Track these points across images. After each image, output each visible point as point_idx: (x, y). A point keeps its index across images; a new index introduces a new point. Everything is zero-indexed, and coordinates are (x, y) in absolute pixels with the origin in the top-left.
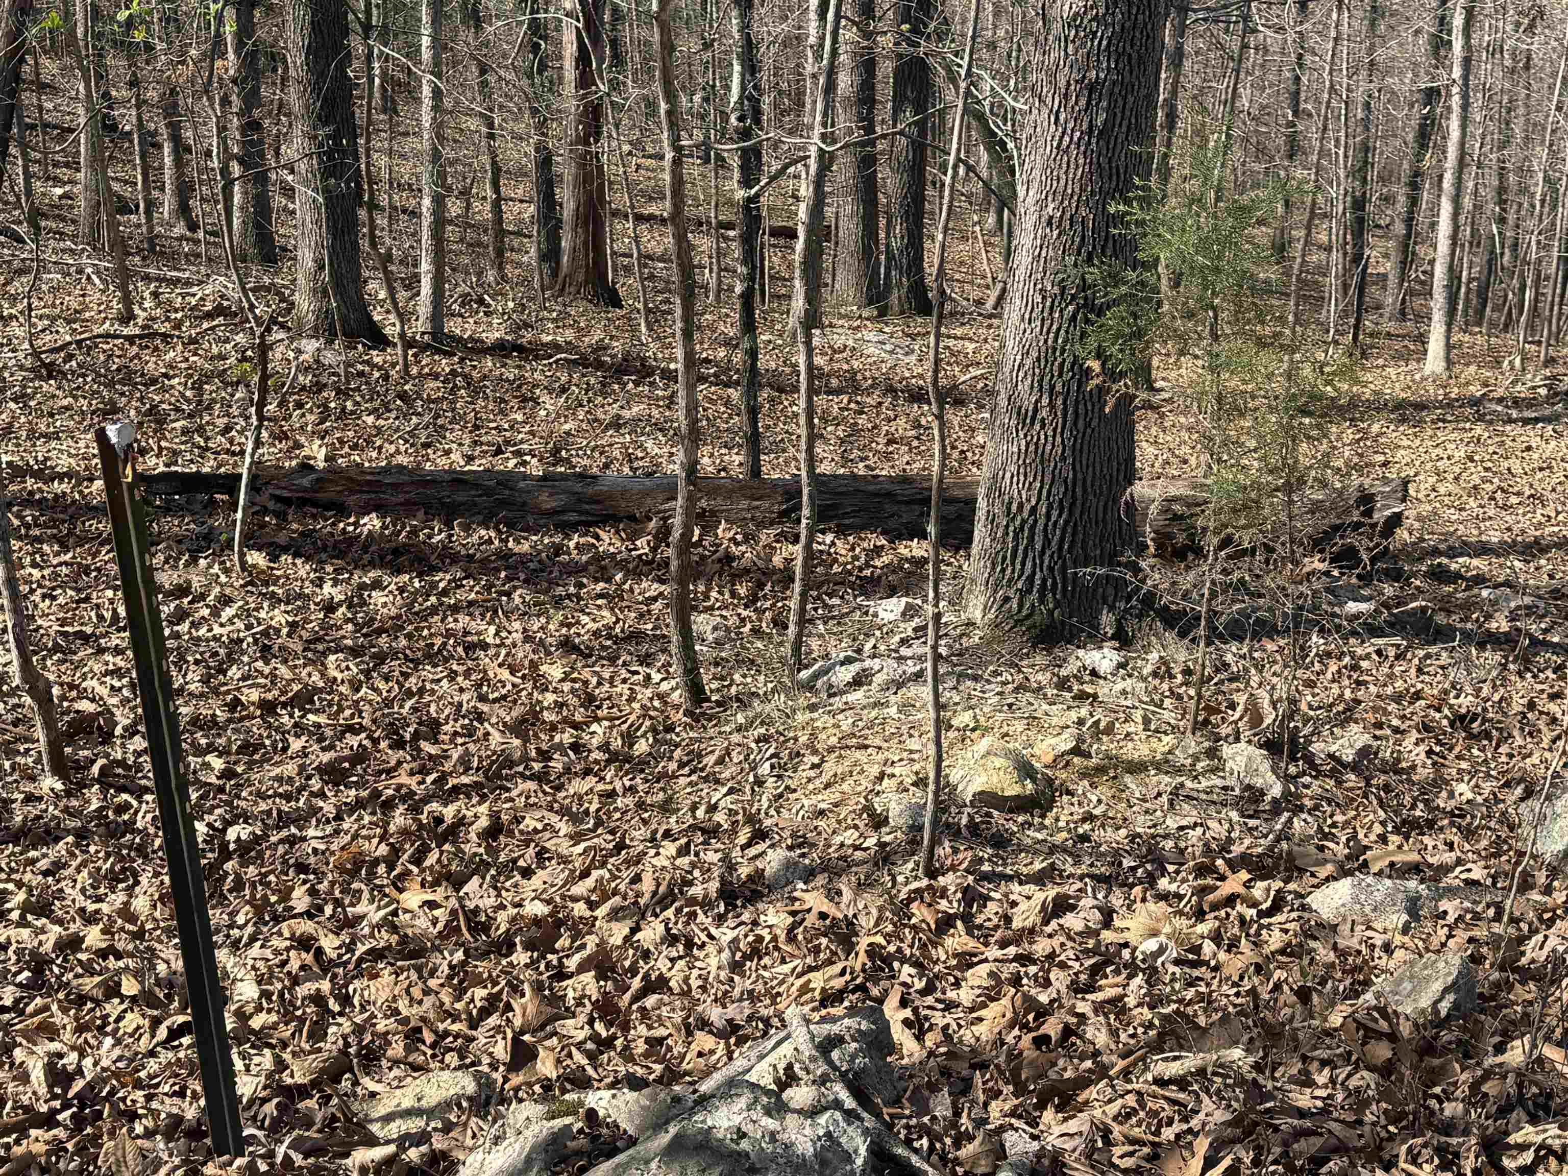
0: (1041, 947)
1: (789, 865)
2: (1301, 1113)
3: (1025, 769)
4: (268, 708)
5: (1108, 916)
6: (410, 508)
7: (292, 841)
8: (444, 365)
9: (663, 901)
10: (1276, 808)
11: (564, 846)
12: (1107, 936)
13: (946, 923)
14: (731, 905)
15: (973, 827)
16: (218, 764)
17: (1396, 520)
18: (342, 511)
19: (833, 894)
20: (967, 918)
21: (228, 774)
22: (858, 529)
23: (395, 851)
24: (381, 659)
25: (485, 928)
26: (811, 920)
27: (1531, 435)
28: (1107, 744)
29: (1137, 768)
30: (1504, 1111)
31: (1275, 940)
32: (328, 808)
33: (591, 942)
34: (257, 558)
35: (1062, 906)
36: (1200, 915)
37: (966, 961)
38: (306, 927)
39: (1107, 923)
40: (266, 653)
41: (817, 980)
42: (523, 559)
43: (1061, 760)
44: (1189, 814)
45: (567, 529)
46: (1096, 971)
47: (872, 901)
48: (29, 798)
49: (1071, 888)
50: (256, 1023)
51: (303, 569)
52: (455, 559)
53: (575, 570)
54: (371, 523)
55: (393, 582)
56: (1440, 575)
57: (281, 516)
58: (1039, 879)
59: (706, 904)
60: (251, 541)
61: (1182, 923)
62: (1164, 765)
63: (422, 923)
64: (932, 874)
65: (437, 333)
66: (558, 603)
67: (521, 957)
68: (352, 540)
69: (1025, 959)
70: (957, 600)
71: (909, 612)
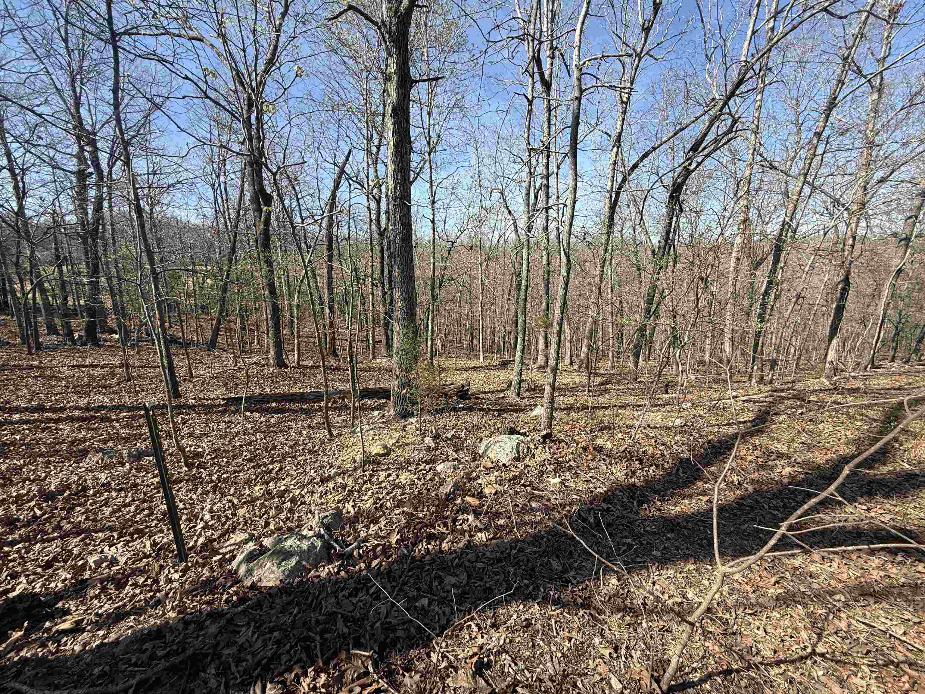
0: (383, 485)
1: (335, 473)
2: (420, 518)
3: (385, 447)
4: (241, 446)
5: (398, 476)
6: (282, 401)
7: (236, 477)
8: (299, 371)
9: (309, 484)
10: (433, 449)
11: (293, 472)
12: (397, 481)
13: (365, 482)
14: (323, 483)
15: (373, 461)
16: (225, 460)
17: (468, 390)
18: (268, 402)
19: (343, 479)
20: (370, 480)
21: (227, 462)
22: (372, 398)
23: (257, 477)
24: (270, 432)
25: (271, 493)
26: (338, 485)
27: (495, 372)
28: (404, 440)
29: (407, 444)
30: (457, 512)
31: (428, 478)
32: (246, 469)
33: (291, 495)
34: (248, 414)
35: (389, 475)
36: (415, 474)
37: (369, 489)
38: (230, 498)
39: (398, 478)
40: (245, 434)
41: (337, 498)
42: (305, 409)
43: (394, 444)
44: (416, 453)
45: (314, 403)
46: (393, 489)
47: (351, 479)
48: (179, 473)
49: (391, 472)
50: (210, 523)
51: (258, 415)
52: (291, 410)
53: (316, 410)
54: (274, 404)
55: (276, 416)
56: (477, 398)
57: (255, 404)
58: (386, 470)
59: (317, 483)
60: (246, 409)
61: (411, 476)
62: (413, 443)
63: (258, 494)
64: (364, 471)
65: (299, 364)
66: (310, 418)
67: (276, 500)
68: (269, 408)
69: (379, 488)
70: (388, 411)
71: (380, 413)
